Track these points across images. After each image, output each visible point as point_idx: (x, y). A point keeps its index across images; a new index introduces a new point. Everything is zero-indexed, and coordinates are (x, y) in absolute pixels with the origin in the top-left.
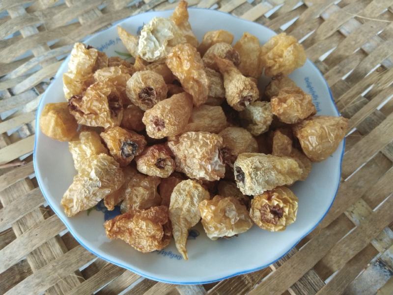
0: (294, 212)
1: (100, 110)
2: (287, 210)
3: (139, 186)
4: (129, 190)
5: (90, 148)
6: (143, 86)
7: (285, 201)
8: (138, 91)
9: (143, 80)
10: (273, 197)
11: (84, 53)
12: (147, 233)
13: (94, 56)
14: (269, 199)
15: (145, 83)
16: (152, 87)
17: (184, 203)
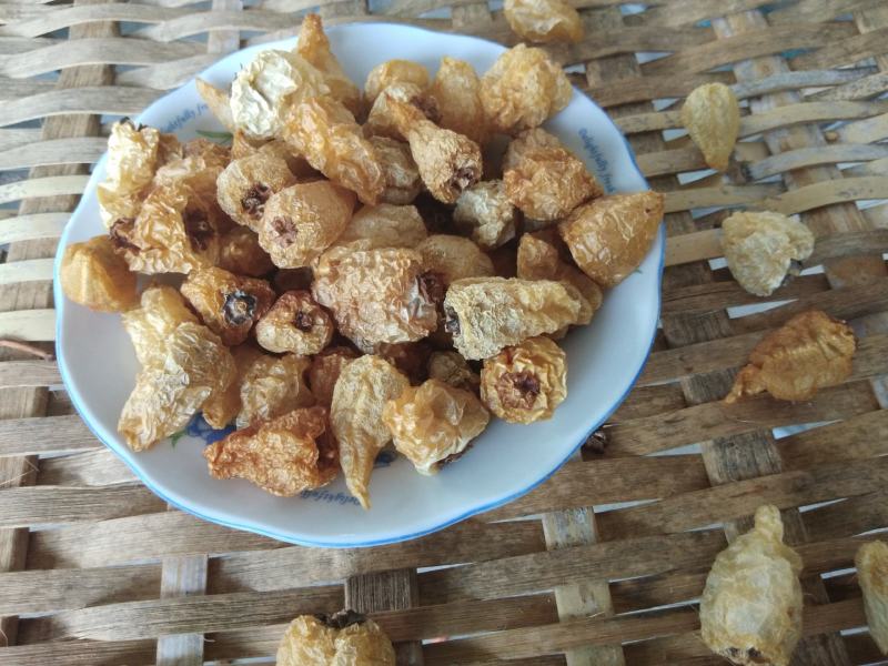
0: (560, 379)
1: (169, 238)
2: (543, 377)
3: (267, 375)
4: (247, 386)
5: (162, 317)
6: (247, 184)
7: (538, 361)
8: (239, 195)
9: (244, 173)
10: (516, 356)
11: (131, 138)
12: (287, 457)
13: (152, 141)
14: (509, 362)
15: (251, 178)
16: (265, 184)
17: (356, 397)
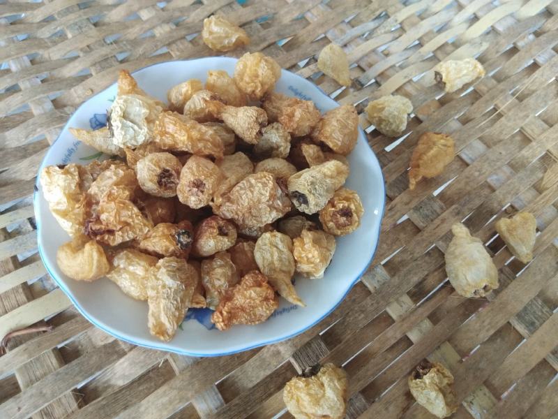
0: (359, 204)
1: (131, 217)
4: (207, 279)
6: (159, 171)
7: (347, 199)
8: (156, 179)
9: (155, 165)
10: (335, 202)
11: (62, 173)
13: (75, 171)
14: (333, 206)
16: (168, 168)
